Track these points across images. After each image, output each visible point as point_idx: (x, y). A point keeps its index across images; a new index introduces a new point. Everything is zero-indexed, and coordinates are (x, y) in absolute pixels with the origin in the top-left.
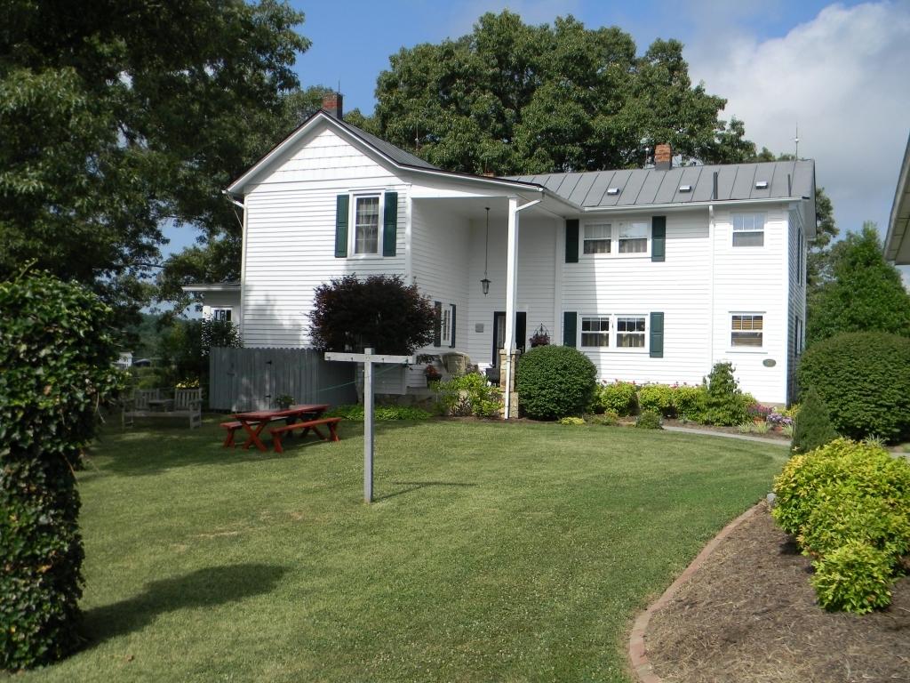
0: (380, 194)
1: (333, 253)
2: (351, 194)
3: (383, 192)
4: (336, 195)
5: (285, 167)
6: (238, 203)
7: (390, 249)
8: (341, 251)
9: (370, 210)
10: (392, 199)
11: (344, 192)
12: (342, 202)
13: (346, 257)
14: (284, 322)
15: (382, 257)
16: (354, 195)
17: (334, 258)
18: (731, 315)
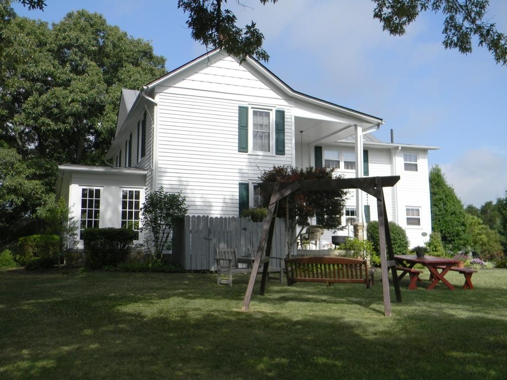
0: (271, 110)
1: (237, 148)
2: (250, 107)
3: (274, 109)
4: (238, 105)
5: (195, 77)
6: (150, 99)
7: (280, 150)
8: (243, 148)
9: (264, 121)
10: (281, 114)
11: (244, 105)
12: (243, 111)
13: (247, 152)
14: (196, 200)
15: (274, 154)
16: (252, 108)
17: (237, 152)
18: (406, 208)
